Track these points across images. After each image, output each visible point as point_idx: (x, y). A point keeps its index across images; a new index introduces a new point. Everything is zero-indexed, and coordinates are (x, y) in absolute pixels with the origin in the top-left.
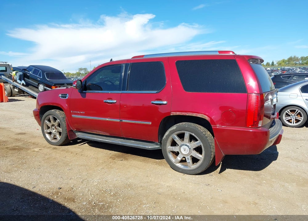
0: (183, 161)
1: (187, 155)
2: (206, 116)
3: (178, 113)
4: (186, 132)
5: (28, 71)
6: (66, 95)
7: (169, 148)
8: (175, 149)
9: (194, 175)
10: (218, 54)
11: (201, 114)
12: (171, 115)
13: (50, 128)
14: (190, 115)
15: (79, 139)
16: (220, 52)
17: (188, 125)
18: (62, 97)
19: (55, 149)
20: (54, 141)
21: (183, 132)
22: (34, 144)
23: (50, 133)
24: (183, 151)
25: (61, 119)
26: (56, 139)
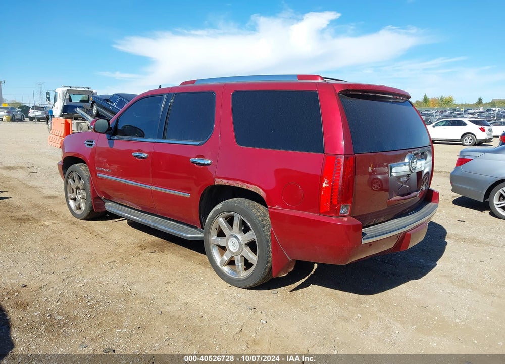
0: (231, 263)
1: (237, 254)
2: (261, 190)
3: (224, 182)
4: (235, 214)
5: (112, 102)
6: (93, 142)
7: (214, 238)
8: (221, 242)
9: (245, 288)
10: (296, 80)
11: (254, 184)
12: (216, 183)
13: (75, 191)
14: (239, 186)
15: (107, 212)
16: (301, 77)
17: (239, 203)
18: (88, 144)
19: (75, 224)
20: (78, 212)
21: (232, 213)
22: (53, 213)
23: (75, 199)
24: (232, 246)
25: (87, 178)
26: (80, 209)
